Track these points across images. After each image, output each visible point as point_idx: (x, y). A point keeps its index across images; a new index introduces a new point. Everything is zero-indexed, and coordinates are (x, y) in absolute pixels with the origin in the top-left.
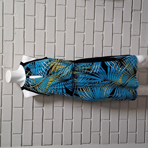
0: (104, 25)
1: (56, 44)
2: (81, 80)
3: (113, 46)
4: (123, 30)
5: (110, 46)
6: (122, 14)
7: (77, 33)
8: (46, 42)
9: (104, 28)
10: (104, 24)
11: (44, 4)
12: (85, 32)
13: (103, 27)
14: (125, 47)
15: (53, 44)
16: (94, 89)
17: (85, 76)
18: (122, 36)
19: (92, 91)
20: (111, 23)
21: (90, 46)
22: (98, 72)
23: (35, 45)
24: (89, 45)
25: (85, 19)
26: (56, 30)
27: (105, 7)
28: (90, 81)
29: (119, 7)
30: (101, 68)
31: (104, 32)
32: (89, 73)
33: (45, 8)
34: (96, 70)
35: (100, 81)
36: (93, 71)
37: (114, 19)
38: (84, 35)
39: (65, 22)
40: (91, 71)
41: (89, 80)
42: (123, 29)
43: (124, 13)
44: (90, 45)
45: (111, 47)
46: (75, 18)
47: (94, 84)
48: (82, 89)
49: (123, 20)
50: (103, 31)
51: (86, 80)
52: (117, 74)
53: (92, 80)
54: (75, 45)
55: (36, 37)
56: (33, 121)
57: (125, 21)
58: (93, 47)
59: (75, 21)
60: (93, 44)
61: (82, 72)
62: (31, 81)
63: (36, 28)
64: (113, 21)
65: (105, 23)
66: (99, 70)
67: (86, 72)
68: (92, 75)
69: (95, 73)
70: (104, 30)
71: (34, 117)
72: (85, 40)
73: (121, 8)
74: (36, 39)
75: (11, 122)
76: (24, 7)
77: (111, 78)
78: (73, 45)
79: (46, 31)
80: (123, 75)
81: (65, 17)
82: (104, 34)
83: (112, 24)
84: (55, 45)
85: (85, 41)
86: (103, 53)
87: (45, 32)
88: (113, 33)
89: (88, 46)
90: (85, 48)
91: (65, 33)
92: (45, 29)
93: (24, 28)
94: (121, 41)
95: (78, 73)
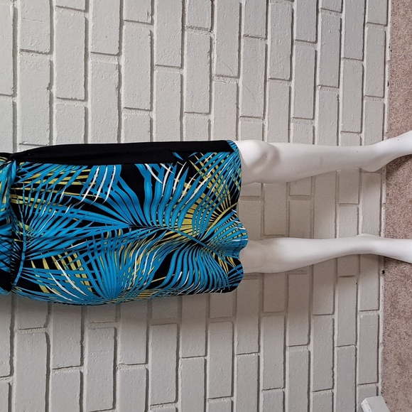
0: (124, 35)
2: (44, 226)
3: (154, 109)
4: (185, 57)
5: (144, 110)
7: (24, 53)
9: (123, 44)
10: (123, 31)
12: (54, 53)
13: (120, 42)
14: (194, 113)
16: (96, 261)
17: (59, 213)
18: (182, 76)
19: (90, 267)
20: (145, 30)
21: (74, 103)
22: (110, 196)
24: (72, 99)
28: (80, 231)
30: (119, 185)
31: (123, 57)
32: (75, 201)
34: (102, 191)
35: (118, 231)
36: (90, 193)
37: (155, 17)
38: (51, 62)
40: (85, 195)
41: (78, 227)
42: (185, 52)
44: (76, 99)
45: (147, 114)
47: (97, 241)
48: (49, 260)
49: (187, 24)
50: (119, 54)
51: (66, 227)
52: (177, 203)
53: (87, 227)
54: (17, 100)
58: (86, 109)
59: (15, 10)
60: (86, 99)
61: (51, 195)
64: (152, 23)
65: (124, 27)
66: (112, 189)
67: (66, 198)
68: (87, 207)
69: (100, 200)
70: (123, 50)
72: (55, 82)
77: (157, 219)
78: (10, 99)
80: (195, 206)
82: (122, 63)
83: (151, 32)
85: (54, 87)
86: (123, 131)
88: (155, 63)
89: (66, 103)
90: (55, 111)
94: (182, 92)
95: (32, 199)
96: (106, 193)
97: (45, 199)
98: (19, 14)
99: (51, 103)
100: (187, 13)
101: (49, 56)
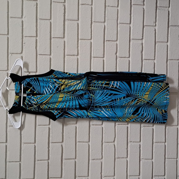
0: (144, 31)
1: (79, 57)
2: (98, 96)
3: (156, 59)
4: (169, 38)
6: (168, 15)
7: (107, 42)
8: (66, 54)
9: (144, 35)
10: (144, 30)
11: (63, 3)
12: (118, 40)
13: (143, 34)
14: (172, 60)
15: (76, 57)
18: (167, 45)
20: (153, 28)
21: (125, 59)
23: (50, 59)
24: (124, 57)
25: (118, 22)
26: (79, 38)
27: (145, 7)
29: (164, 6)
31: (144, 40)
33: (65, 9)
34: (116, 84)
37: (157, 23)
38: (117, 44)
39: (91, 27)
40: (111, 86)
42: (169, 36)
43: (170, 14)
44: (126, 57)
45: (153, 61)
46: (105, 22)
47: (115, 102)
49: (170, 24)
50: (142, 39)
51: (105, 96)
53: (112, 96)
54: (105, 59)
55: (52, 48)
56: (49, 161)
57: (172, 26)
58: (129, 61)
59: (105, 26)
60: (129, 57)
62: (33, 100)
63: (52, 36)
64: (156, 25)
65: (144, 28)
66: (119, 83)
67: (105, 87)
70: (144, 37)
71: (50, 156)
72: (118, 51)
73: (167, 7)
74: (52, 50)
75: (19, 163)
76: (37, 8)
78: (102, 59)
79: (66, 39)
81: (91, 21)
82: (144, 42)
83: (155, 29)
84: (78, 59)
85: (118, 53)
86: (143, 68)
87: (65, 42)
88: (156, 41)
89: (122, 59)
90: (118, 62)
91: (91, 43)
92: (64, 37)
93: (37, 36)
94: (167, 52)
95: (94, 88)
96: (118, 85)
97: (98, 88)
98: (106, 27)
99: (116, 59)
100: (170, 20)
101: (116, 42)
